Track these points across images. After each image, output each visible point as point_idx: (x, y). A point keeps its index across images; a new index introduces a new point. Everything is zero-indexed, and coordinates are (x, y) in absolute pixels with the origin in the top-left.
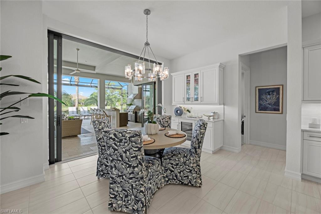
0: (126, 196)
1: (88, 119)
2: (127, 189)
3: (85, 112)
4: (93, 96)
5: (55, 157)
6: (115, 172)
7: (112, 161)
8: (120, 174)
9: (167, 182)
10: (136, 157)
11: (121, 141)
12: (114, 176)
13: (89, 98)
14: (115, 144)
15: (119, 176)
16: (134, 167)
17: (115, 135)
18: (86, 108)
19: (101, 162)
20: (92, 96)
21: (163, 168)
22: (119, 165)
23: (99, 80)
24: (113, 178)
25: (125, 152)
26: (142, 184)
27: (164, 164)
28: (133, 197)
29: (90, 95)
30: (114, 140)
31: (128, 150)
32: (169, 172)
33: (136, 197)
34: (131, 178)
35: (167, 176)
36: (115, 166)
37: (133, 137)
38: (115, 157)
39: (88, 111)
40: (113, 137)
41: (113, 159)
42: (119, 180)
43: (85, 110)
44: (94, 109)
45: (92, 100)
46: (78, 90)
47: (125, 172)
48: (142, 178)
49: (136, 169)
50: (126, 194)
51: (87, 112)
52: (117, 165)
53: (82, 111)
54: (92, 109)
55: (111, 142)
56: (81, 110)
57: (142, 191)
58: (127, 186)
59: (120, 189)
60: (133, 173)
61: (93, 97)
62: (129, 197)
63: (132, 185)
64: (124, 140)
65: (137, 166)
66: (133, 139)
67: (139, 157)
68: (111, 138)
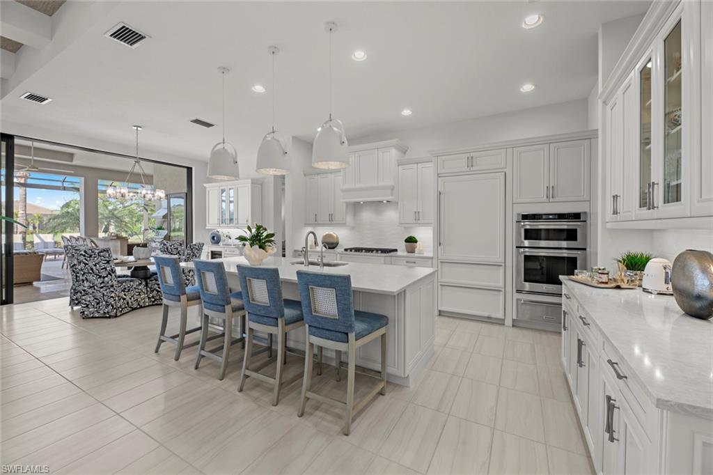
0: (98, 304)
1: (55, 259)
2: (98, 297)
3: (45, 244)
4: (70, 210)
5: (4, 298)
6: (86, 284)
7: (83, 275)
8: (91, 285)
9: (153, 302)
10: (105, 268)
11: (91, 256)
12: (85, 288)
13: (58, 213)
14: (85, 259)
15: (91, 287)
16: (104, 277)
17: (85, 252)
18: (49, 238)
19: (75, 290)
20: (65, 210)
21: (148, 289)
22: (90, 277)
23: (83, 178)
24: (84, 291)
25: (95, 265)
26: (113, 292)
27: (149, 285)
28: (104, 303)
29: (61, 205)
30: (84, 256)
31: (98, 263)
32: (155, 292)
33: (107, 302)
34: (102, 288)
35: (153, 297)
36: (87, 279)
37: (101, 252)
38: (86, 271)
39: (56, 243)
40: (84, 253)
41: (84, 273)
42: (90, 291)
43: (46, 241)
44: (71, 237)
45: (65, 219)
46: (26, 195)
47: (96, 282)
48: (112, 286)
49: (106, 279)
50: (98, 301)
51: (52, 245)
52: (88, 278)
53: (37, 244)
54: (66, 238)
55: (82, 258)
56: (36, 240)
57: (112, 297)
58: (99, 295)
59: (92, 299)
60: (103, 282)
61: (68, 212)
62: (101, 304)
63: (103, 294)
64: (93, 256)
65: (107, 276)
66: (101, 254)
67: (108, 269)
68: (81, 254)
